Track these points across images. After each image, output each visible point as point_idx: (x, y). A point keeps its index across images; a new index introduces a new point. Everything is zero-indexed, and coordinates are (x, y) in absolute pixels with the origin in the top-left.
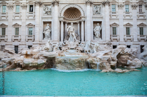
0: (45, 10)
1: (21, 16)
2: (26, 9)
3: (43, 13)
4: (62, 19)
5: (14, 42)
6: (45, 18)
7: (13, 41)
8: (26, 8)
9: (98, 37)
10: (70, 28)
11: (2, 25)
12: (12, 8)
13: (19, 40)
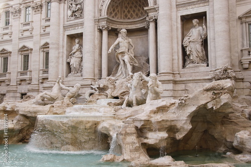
0: (70, 8)
1: (33, 29)
2: (40, 12)
3: (67, 16)
4: (104, 23)
5: (21, 86)
6: (71, 26)
7: (20, 84)
8: (40, 9)
9: (197, 60)
10: (120, 44)
11: (4, 52)
12: (19, 15)
13: (28, 82)
